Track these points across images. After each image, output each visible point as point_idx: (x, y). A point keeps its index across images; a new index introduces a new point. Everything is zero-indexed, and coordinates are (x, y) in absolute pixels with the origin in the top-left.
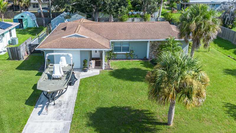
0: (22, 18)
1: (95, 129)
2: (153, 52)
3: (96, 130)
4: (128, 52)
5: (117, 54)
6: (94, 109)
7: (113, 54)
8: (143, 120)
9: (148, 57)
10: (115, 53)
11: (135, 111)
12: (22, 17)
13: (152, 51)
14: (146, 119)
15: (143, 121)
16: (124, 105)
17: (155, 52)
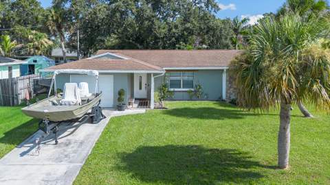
0: (34, 63)
1: (131, 174)
2: (231, 89)
3: (133, 175)
4: (192, 89)
5: (174, 91)
6: (132, 149)
7: (168, 91)
8: (228, 162)
9: (224, 97)
10: (172, 90)
11: (211, 150)
12: (35, 61)
13: (230, 87)
14: (234, 161)
15: (228, 164)
16: (188, 144)
17: (235, 89)
